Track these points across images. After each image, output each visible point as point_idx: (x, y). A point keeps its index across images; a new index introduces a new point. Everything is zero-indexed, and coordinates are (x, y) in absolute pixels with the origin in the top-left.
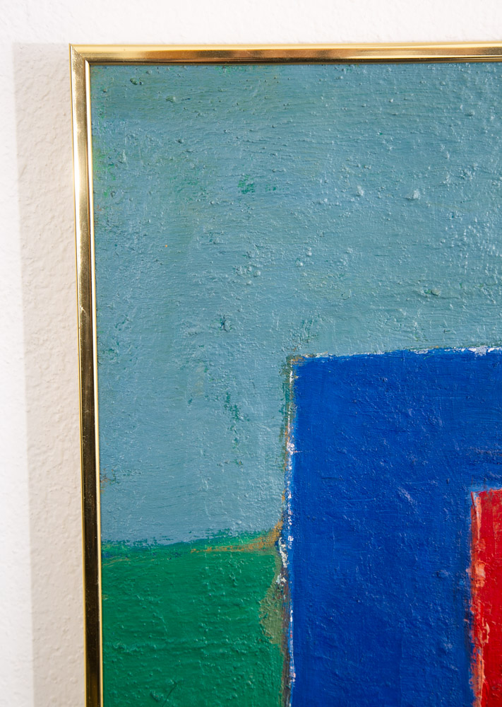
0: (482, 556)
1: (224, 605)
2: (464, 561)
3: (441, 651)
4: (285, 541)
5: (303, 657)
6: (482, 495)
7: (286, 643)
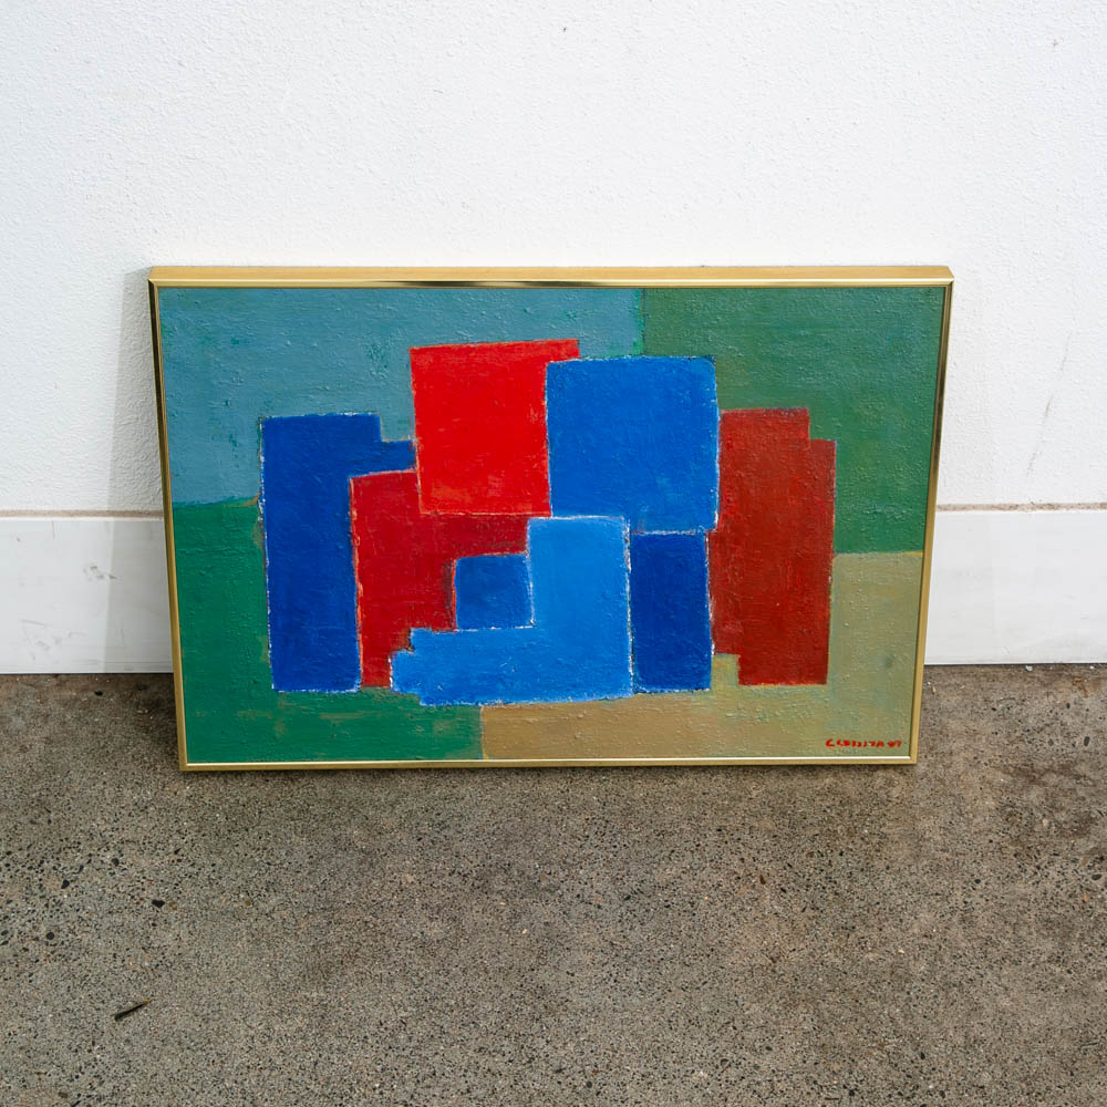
0: (355, 506)
1: (234, 531)
2: (347, 509)
3: (338, 549)
4: (261, 501)
5: (273, 554)
6: (354, 479)
7: (264, 547)
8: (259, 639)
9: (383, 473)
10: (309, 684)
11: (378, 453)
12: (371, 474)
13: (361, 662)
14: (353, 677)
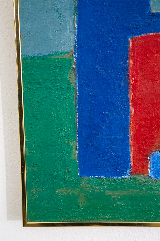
0: (132, 57)
1: (58, 74)
2: (127, 59)
3: (120, 86)
4: (75, 54)
5: (81, 89)
6: (132, 39)
7: (76, 85)
8: (71, 143)
9: (151, 34)
10: (100, 173)
11: (147, 20)
12: (143, 35)
13: (132, 159)
14: (126, 168)
